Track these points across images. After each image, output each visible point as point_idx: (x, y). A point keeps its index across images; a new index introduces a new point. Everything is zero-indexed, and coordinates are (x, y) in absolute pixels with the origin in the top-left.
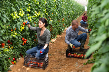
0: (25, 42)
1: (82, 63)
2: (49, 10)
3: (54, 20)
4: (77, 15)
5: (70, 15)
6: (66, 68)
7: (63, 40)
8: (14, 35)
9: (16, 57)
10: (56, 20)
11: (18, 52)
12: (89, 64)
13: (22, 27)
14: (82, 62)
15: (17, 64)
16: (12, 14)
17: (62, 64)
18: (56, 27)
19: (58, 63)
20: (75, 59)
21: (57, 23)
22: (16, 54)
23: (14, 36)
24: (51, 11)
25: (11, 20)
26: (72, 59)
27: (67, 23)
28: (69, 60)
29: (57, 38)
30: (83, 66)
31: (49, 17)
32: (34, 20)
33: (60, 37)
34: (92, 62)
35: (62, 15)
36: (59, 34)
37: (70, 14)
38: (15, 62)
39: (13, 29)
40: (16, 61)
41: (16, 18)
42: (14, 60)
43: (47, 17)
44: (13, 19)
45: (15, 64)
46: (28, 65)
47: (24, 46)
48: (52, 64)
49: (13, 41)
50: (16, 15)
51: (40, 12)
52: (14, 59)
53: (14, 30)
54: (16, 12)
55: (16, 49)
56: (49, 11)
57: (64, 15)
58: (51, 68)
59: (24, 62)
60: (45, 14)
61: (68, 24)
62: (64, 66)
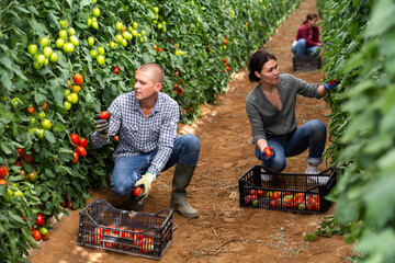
0: (81, 149)
1: (300, 234)
2: (170, 10)
3: (189, 50)
4: (279, 14)
5: (250, 19)
6: (240, 253)
7: (224, 127)
8: (41, 127)
9: (48, 213)
10: (196, 48)
11: (54, 194)
12: (328, 237)
13: (72, 91)
14: (299, 229)
15: (53, 239)
16: (33, 48)
17: (224, 235)
18: (198, 74)
19: (207, 232)
20: (273, 214)
21: (202, 61)
22: (50, 199)
23: (40, 132)
24: (179, 15)
25: (29, 70)
26: (262, 212)
27: (239, 53)
28: (252, 219)
29: (200, 117)
30: (305, 247)
31: (169, 39)
32: (114, 60)
33: (214, 114)
34: (338, 229)
35: (221, 23)
36: (209, 102)
37: (253, 15)
38: (44, 231)
39: (36, 106)
40: (48, 228)
41: (47, 61)
42: (40, 225)
43: (161, 40)
44: (36, 65)
45: (44, 237)
46: (93, 242)
47: (78, 166)
48: (184, 234)
49: (38, 151)
50: (48, 50)
51: (136, 24)
52: (39, 218)
53: (40, 109)
54: (45, 40)
55: (48, 183)
56: (170, 14)
57: (227, 23)
58: (184, 253)
59: (81, 232)
60: (156, 29)
61: (243, 57)
62: (231, 244)
